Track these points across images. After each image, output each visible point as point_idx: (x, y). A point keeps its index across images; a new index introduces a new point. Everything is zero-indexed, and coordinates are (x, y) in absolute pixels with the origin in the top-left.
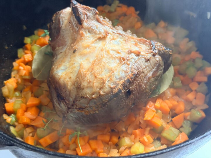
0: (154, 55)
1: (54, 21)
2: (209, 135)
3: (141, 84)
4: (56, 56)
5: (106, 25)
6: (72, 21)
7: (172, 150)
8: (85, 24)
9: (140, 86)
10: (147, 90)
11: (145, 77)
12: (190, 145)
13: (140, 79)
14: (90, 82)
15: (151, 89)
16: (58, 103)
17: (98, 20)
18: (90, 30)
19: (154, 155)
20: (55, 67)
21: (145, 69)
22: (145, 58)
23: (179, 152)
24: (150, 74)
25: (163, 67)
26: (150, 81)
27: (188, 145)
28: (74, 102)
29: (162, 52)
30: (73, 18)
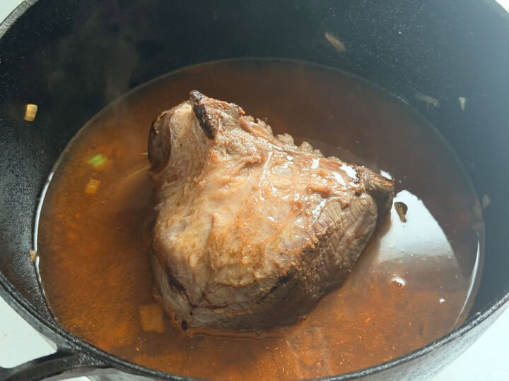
0: (358, 194)
1: (157, 132)
2: (458, 337)
3: (333, 252)
4: (163, 200)
5: (259, 136)
6: (194, 131)
7: (393, 366)
8: (220, 137)
9: (331, 257)
10: (345, 263)
11: (340, 240)
12: (424, 357)
13: (331, 244)
14: (233, 255)
15: (352, 261)
16: (172, 296)
17: (244, 128)
18: (230, 149)
19: (362, 376)
20: (161, 224)
21: (341, 224)
22: (340, 201)
23: (405, 371)
24: (350, 233)
25: (376, 216)
26: (352, 247)
27: (421, 356)
28: (203, 295)
29: (374, 186)
30: (195, 125)
